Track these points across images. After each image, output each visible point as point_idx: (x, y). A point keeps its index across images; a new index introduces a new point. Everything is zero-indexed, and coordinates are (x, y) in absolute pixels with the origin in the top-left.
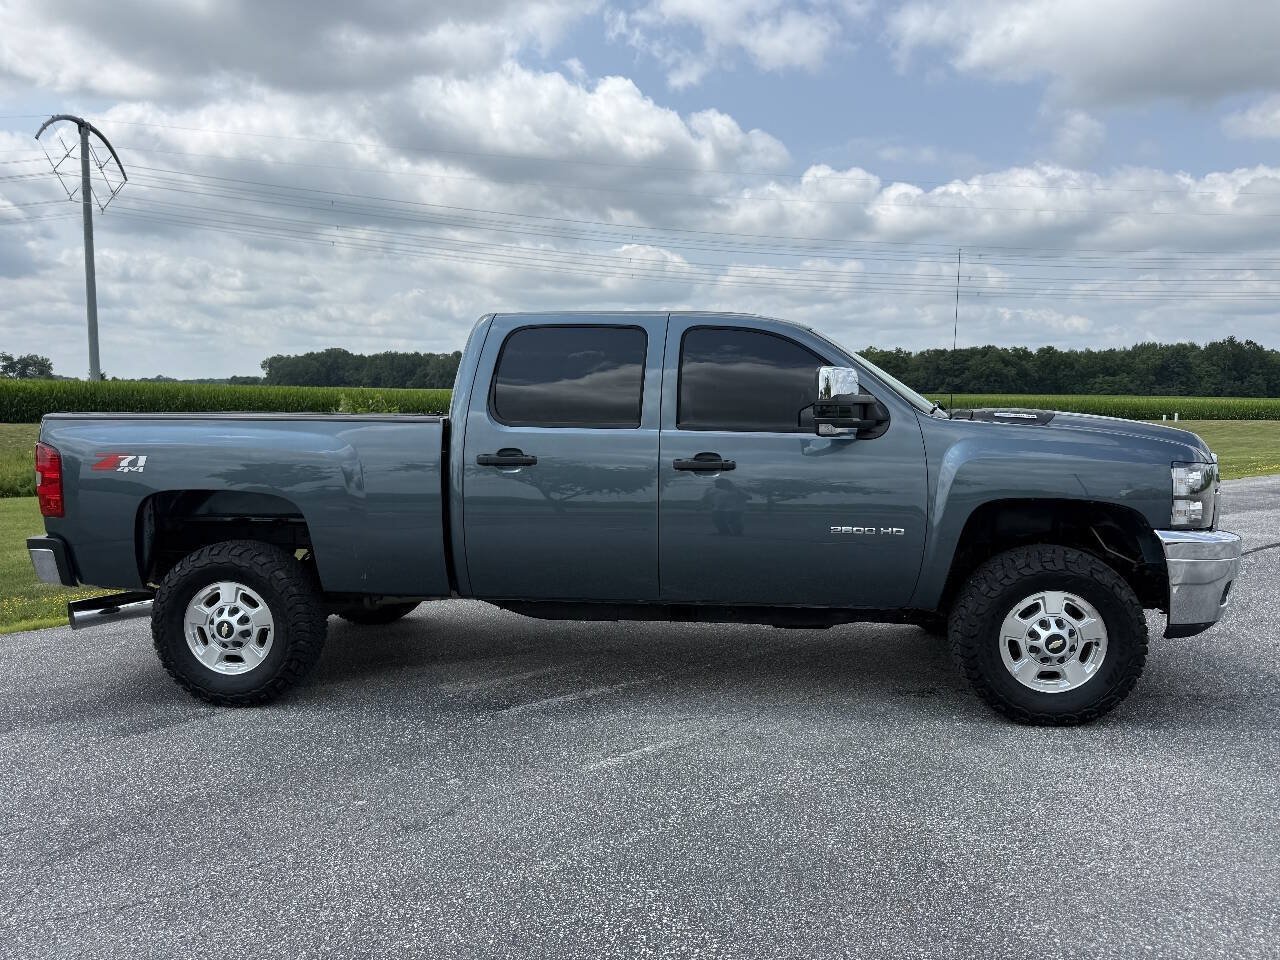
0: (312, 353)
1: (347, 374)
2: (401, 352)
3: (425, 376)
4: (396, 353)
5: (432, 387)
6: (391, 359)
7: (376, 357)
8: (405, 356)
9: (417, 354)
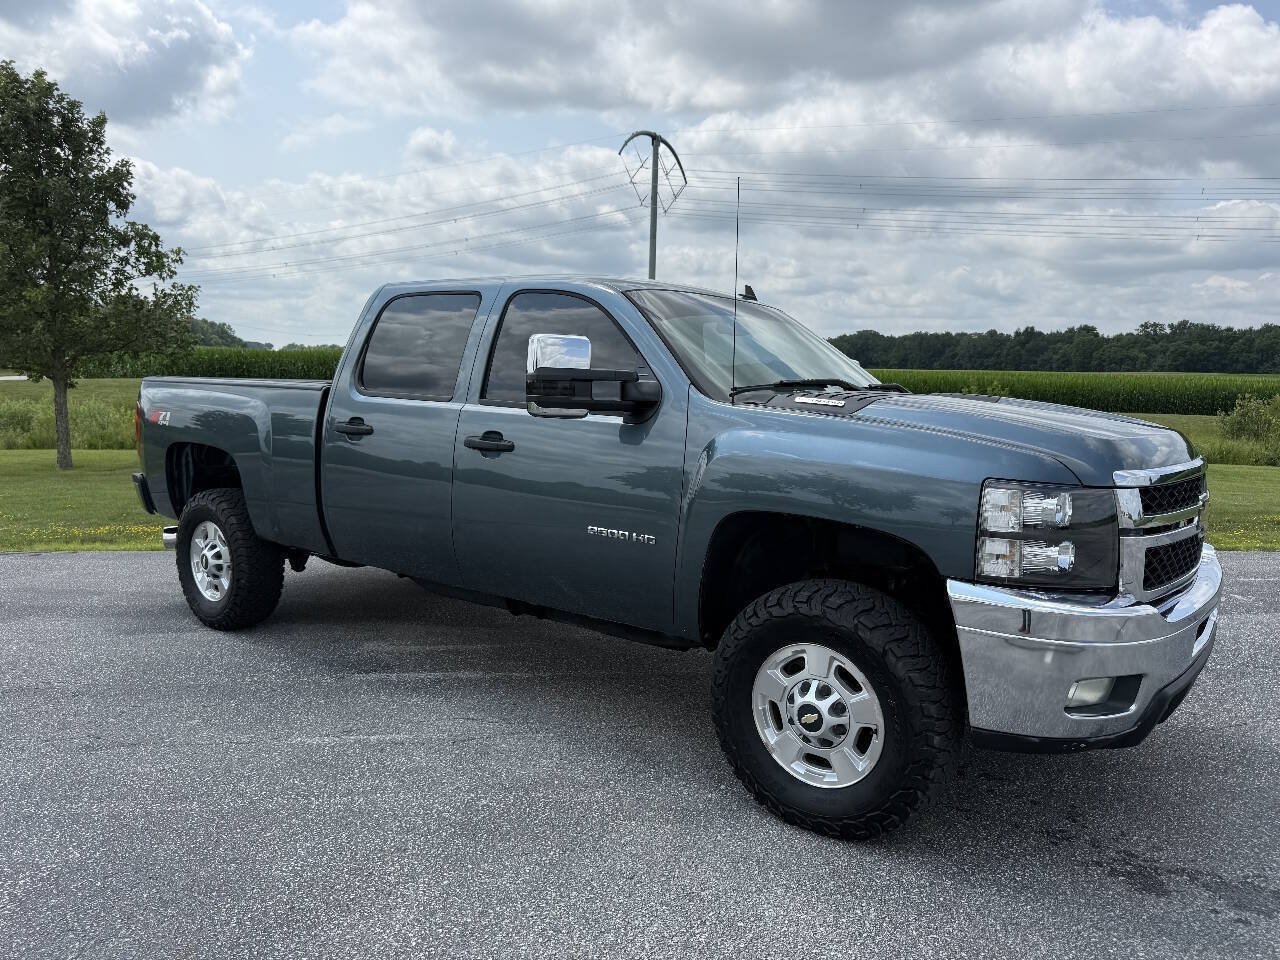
0: (845, 336)
1: (875, 355)
2: (931, 332)
3: (954, 356)
4: (926, 334)
5: (960, 367)
6: (920, 339)
7: (905, 338)
8: (936, 336)
9: (948, 334)
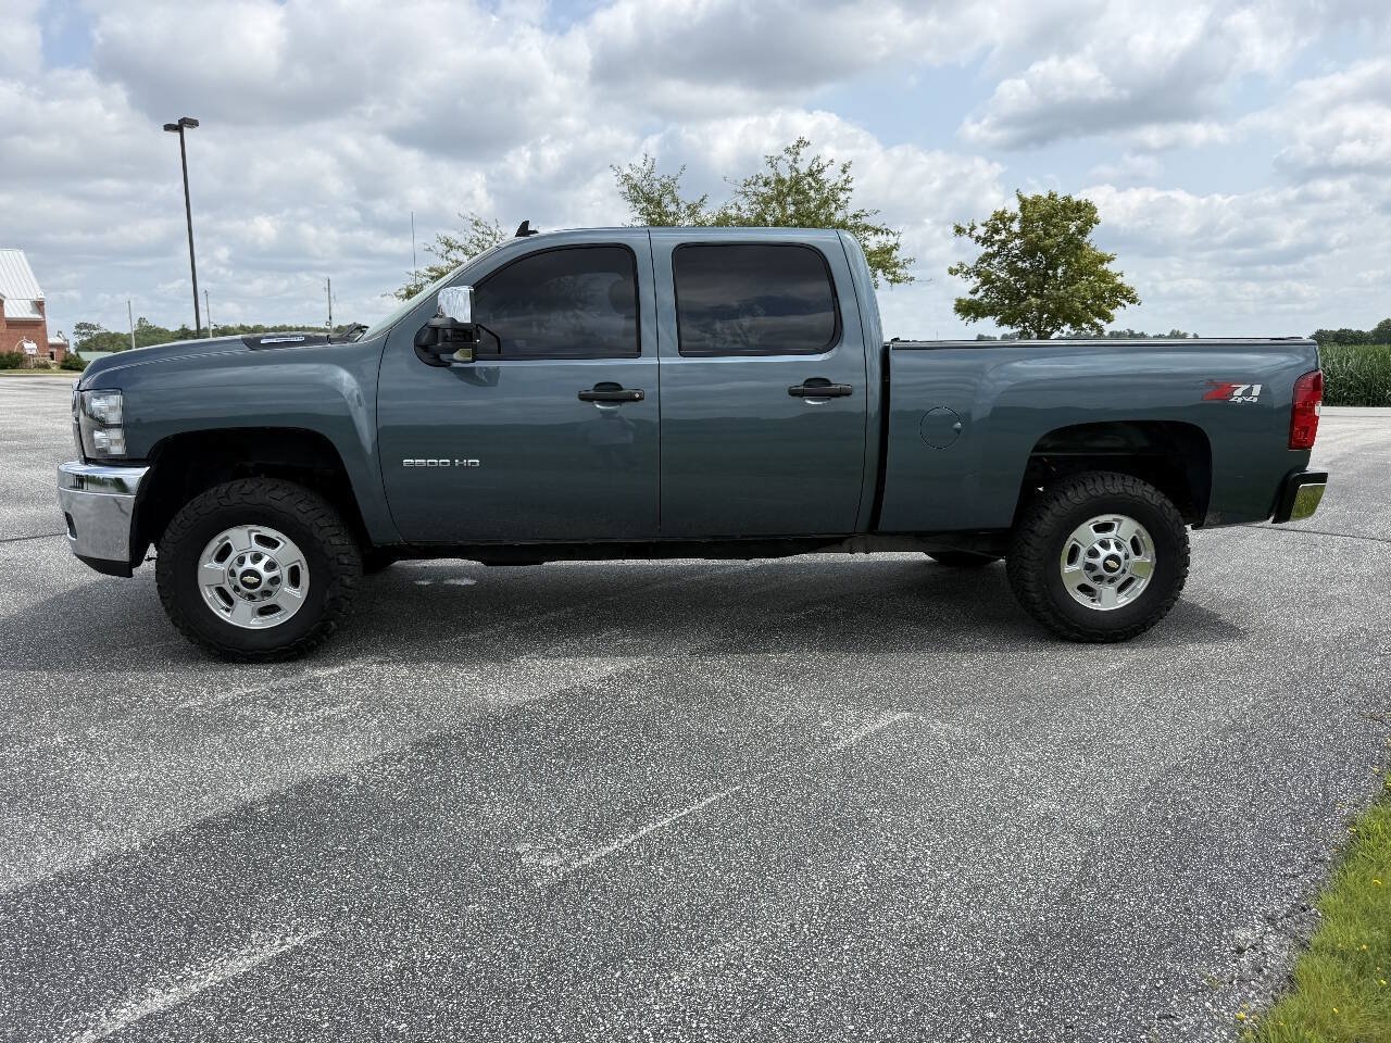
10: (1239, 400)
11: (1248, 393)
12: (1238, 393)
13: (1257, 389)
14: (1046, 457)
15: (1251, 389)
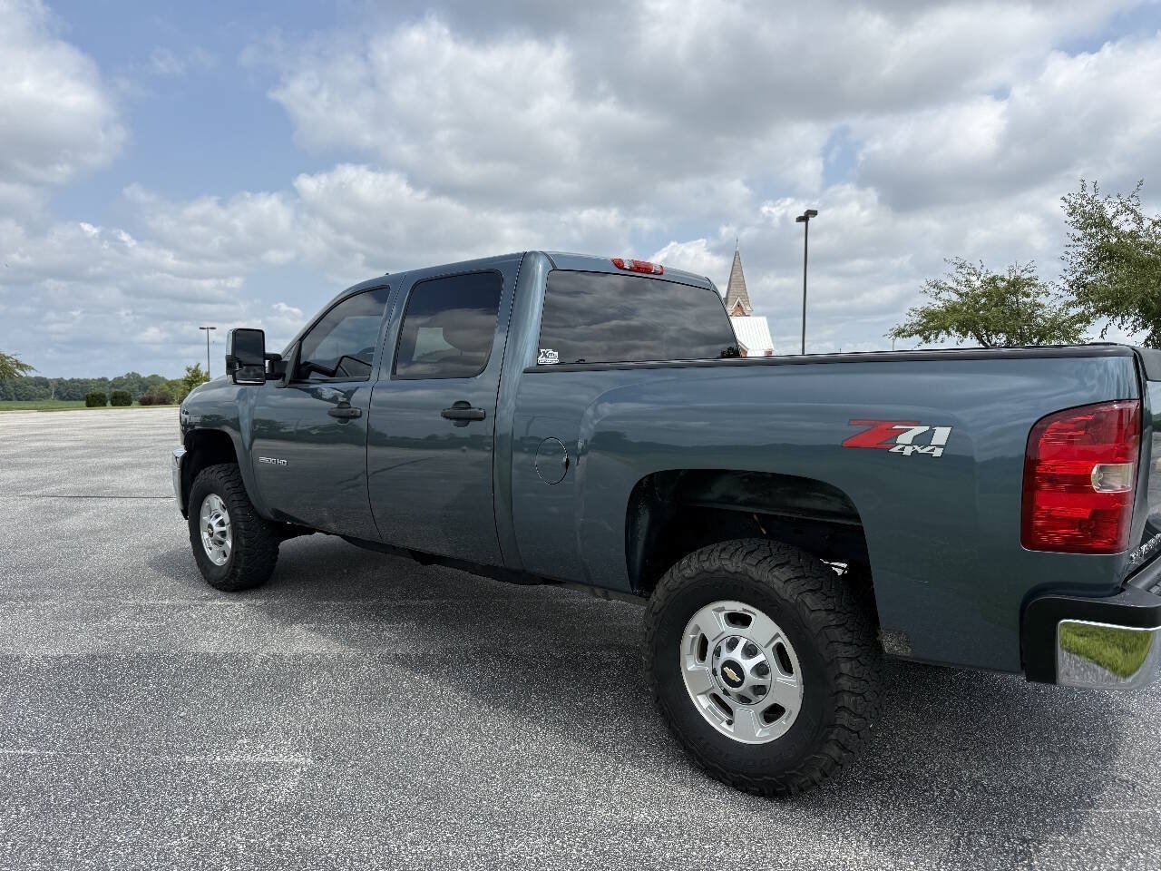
10: (908, 451)
11: (924, 439)
12: (905, 439)
13: (941, 435)
14: (758, 514)
15: (930, 434)
